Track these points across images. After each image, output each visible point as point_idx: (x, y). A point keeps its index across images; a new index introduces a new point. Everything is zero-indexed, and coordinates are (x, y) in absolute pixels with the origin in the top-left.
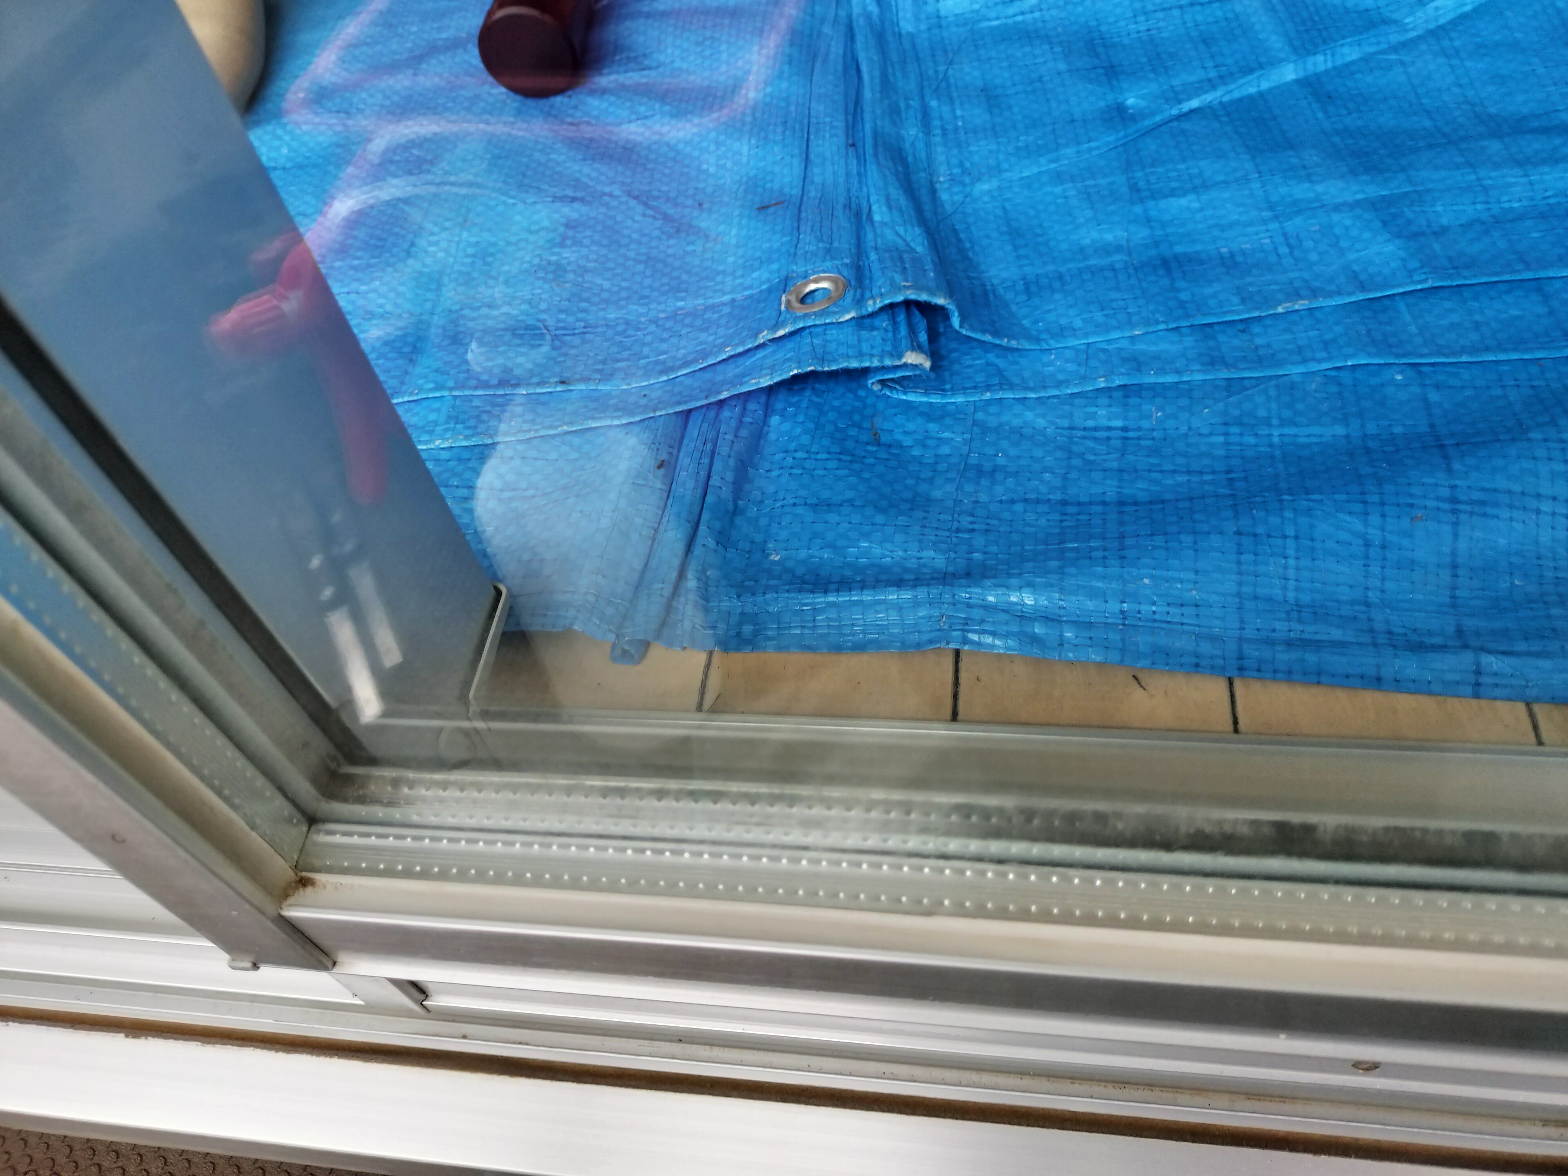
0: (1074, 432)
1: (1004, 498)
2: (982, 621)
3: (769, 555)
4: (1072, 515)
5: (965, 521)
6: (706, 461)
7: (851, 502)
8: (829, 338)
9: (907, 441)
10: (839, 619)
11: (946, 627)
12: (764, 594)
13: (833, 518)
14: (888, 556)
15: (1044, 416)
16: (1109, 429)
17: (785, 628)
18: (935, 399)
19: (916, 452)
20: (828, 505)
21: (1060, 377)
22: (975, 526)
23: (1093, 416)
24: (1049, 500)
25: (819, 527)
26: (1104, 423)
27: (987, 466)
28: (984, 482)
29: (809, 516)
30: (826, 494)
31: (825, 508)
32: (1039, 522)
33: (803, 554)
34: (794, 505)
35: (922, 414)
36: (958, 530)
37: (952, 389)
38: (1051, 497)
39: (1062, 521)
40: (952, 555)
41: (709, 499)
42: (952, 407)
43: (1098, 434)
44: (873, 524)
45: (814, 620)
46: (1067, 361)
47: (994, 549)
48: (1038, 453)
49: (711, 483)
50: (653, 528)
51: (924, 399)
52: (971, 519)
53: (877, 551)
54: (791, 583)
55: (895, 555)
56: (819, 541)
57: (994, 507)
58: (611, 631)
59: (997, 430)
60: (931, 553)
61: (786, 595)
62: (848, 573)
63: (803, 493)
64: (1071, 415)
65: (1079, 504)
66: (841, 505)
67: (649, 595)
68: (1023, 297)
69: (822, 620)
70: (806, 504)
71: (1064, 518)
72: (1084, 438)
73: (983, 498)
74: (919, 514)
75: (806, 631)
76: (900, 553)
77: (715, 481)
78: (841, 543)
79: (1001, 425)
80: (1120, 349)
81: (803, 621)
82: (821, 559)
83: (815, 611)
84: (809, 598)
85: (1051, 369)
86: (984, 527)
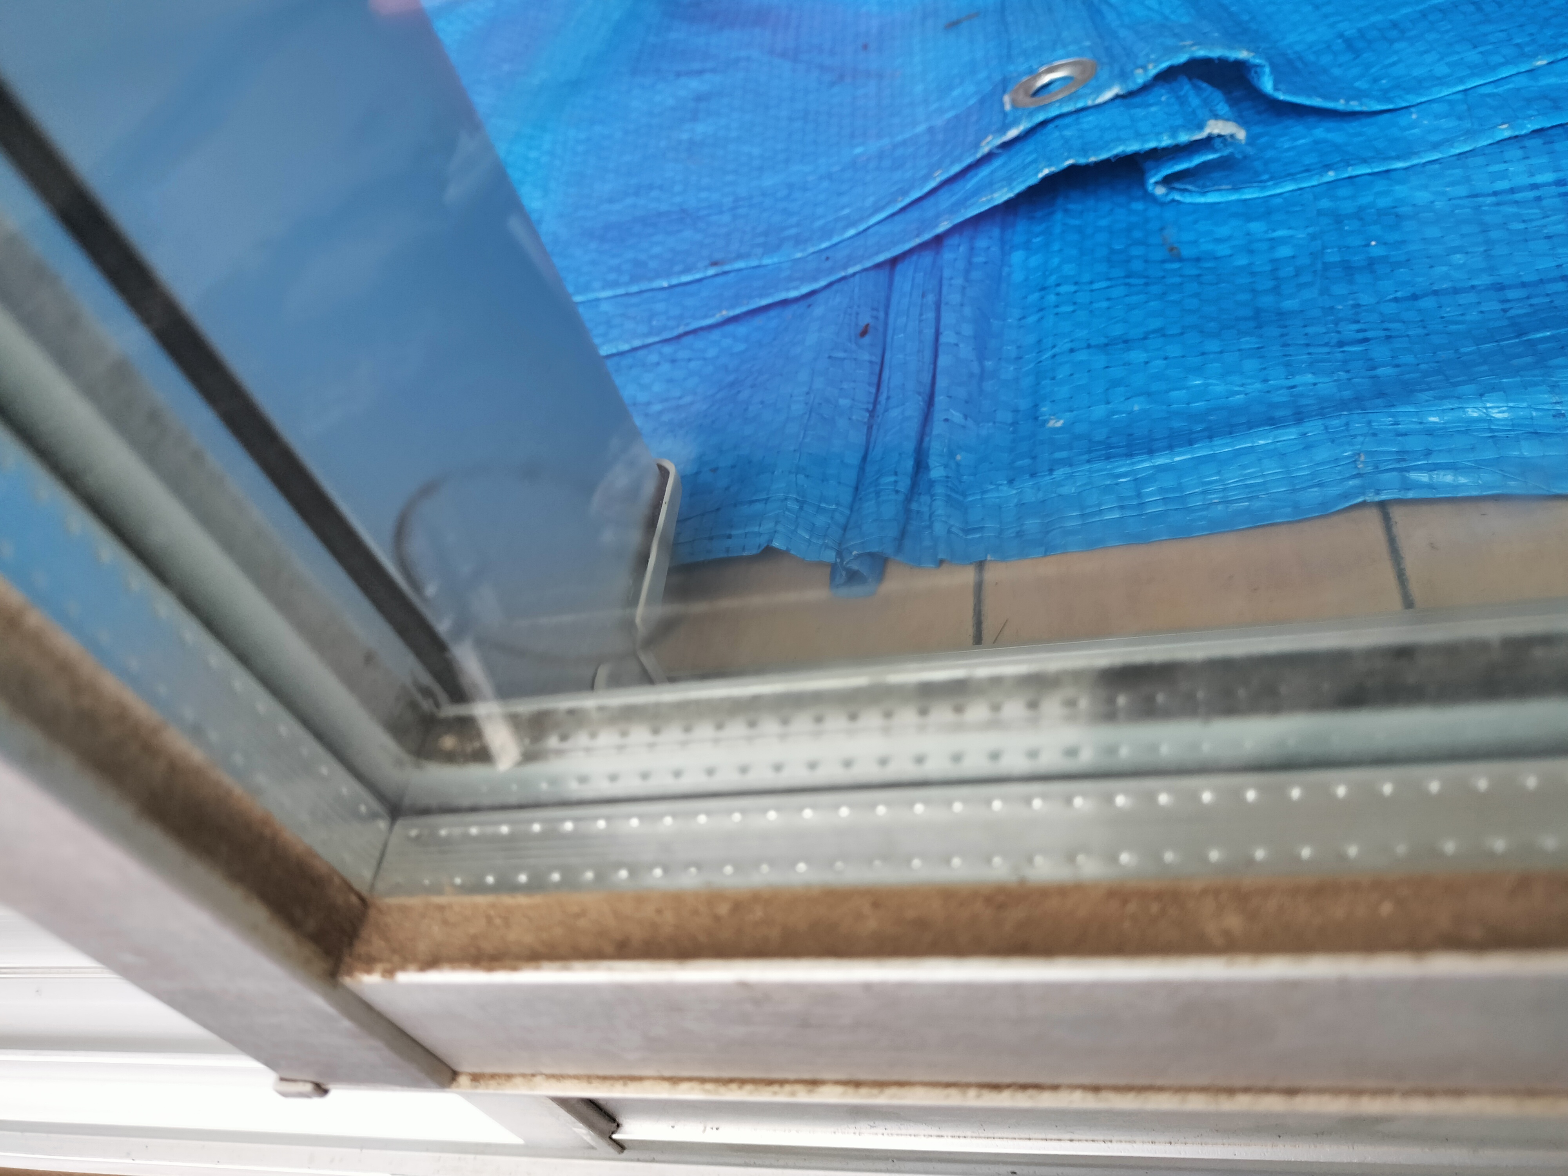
0: (1481, 199)
1: (1399, 294)
2: (1428, 453)
3: (1046, 421)
4: (1519, 300)
5: (1349, 330)
6: (930, 315)
7: (1161, 332)
8: (1085, 126)
9: (1223, 250)
10: (1180, 488)
11: (1369, 469)
12: (1051, 471)
13: (1137, 356)
14: (1238, 393)
15: (1425, 187)
16: (1535, 187)
17: (1093, 514)
18: (1249, 194)
19: (1242, 261)
20: (1126, 342)
21: (1435, 138)
22: (1369, 334)
23: (1503, 175)
24: (1473, 287)
25: (1117, 372)
26: (1525, 180)
27: (1358, 259)
28: (1362, 279)
29: (1099, 360)
30: (1117, 330)
31: (1121, 346)
32: (1468, 318)
33: (1099, 411)
34: (1072, 350)
35: (1235, 215)
36: (1341, 344)
37: (1271, 179)
38: (1475, 282)
39: (1505, 311)
40: (1342, 375)
41: (944, 361)
42: (1279, 200)
43: (1518, 196)
44: (1203, 354)
45: (1139, 495)
46: (1438, 117)
47: (1409, 359)
48: (1433, 232)
49: (943, 339)
50: (867, 410)
51: (1234, 197)
52: (1356, 327)
53: (1219, 388)
54: (1090, 452)
55: (1249, 389)
56: (1122, 389)
57: (1390, 309)
58: (827, 547)
59: (1359, 214)
60: (1309, 378)
61: (1087, 467)
62: (1177, 424)
63: (1083, 333)
64: (1467, 179)
65: (1524, 285)
66: (1145, 338)
67: (878, 494)
68: (1347, 57)
69: (1152, 494)
70: (1089, 346)
71: (1507, 305)
72: (1498, 204)
73: (1366, 299)
74: (1272, 331)
75: (1129, 513)
76: (1258, 386)
77: (948, 337)
78: (1155, 387)
79: (1361, 209)
80: (1518, 90)
81: (1121, 499)
82: (1130, 413)
83: (1139, 482)
84: (1123, 467)
85: (1416, 131)
86: (1383, 334)
